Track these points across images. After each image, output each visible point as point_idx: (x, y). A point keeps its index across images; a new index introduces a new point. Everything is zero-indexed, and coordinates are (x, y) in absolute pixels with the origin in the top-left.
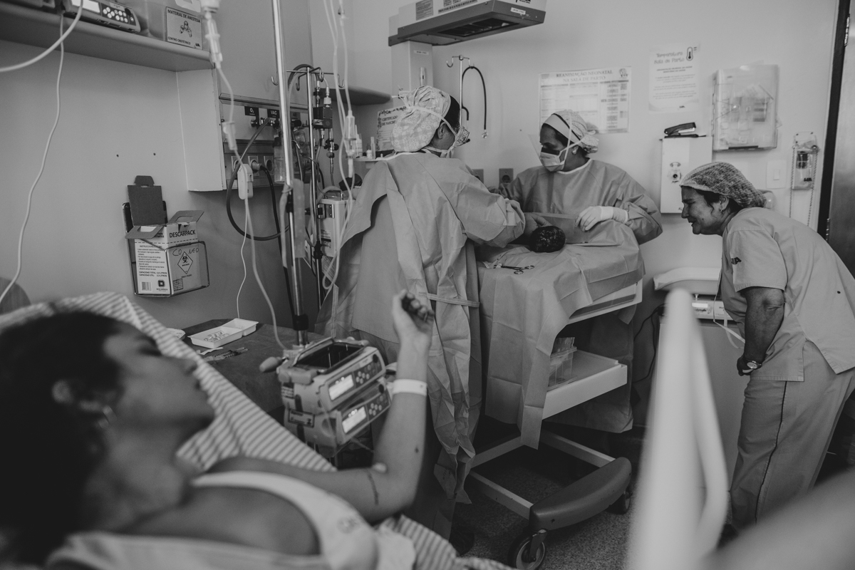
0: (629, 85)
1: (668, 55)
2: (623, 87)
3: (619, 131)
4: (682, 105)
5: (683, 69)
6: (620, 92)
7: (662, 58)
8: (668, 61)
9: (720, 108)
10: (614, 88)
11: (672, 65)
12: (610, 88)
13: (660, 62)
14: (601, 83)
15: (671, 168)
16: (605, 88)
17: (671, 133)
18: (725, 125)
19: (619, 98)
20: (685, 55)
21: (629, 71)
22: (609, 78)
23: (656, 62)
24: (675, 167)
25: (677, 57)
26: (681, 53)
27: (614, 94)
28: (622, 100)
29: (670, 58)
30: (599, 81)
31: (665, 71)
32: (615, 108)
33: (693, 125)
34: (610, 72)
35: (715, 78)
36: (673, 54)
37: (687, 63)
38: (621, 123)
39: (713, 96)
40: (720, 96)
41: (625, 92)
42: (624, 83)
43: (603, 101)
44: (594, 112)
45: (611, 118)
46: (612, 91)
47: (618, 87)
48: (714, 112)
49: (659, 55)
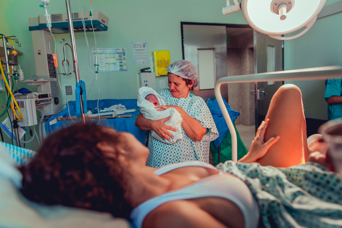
0: (126, 54)
1: (137, 45)
2: (124, 55)
3: (125, 70)
4: (144, 62)
5: (142, 50)
6: (123, 57)
7: (136, 46)
8: (137, 47)
9: (156, 63)
10: (121, 55)
11: (139, 48)
12: (119, 55)
13: (135, 47)
14: (116, 53)
15: (144, 82)
16: (117, 55)
17: (143, 71)
18: (158, 68)
19: (123, 59)
20: (142, 46)
21: (125, 49)
22: (118, 51)
23: (134, 47)
24: (146, 82)
25: (140, 46)
26: (141, 45)
27: (121, 57)
28: (124, 59)
29: (138, 46)
31: (137, 50)
32: (122, 62)
33: (149, 68)
34: (119, 49)
35: (153, 53)
36: (139, 45)
37: (143, 48)
38: (125, 67)
39: (153, 59)
40: (155, 59)
41: (125, 57)
42: (124, 54)
43: (117, 59)
44: (115, 64)
45: (121, 66)
46: (120, 56)
47: (122, 55)
48: (154, 64)
49: (135, 45)
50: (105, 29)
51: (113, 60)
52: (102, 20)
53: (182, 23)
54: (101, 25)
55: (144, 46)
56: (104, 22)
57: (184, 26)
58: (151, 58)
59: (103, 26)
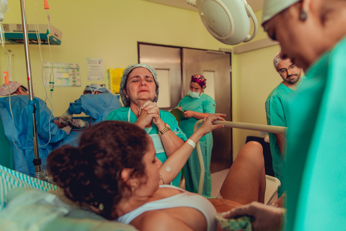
0: (80, 70)
2: (78, 71)
4: (99, 78)
5: (98, 67)
8: (92, 63)
9: (111, 81)
11: (94, 65)
12: (73, 70)
13: (90, 63)
14: (70, 68)
16: (71, 70)
19: (76, 74)
20: (98, 62)
21: (79, 65)
22: (72, 67)
26: (96, 61)
28: (78, 75)
30: (68, 67)
31: (92, 66)
32: (75, 78)
34: (72, 65)
36: (94, 61)
37: (98, 65)
38: (78, 83)
39: (109, 76)
40: (111, 77)
41: (79, 72)
42: (78, 69)
43: (71, 75)
44: (67, 79)
45: (74, 81)
46: (74, 72)
47: (76, 71)
48: (109, 81)
49: (90, 61)
50: (58, 43)
51: (65, 75)
52: (55, 34)
53: (139, 43)
54: (54, 39)
55: (100, 63)
56: (57, 36)
57: (141, 46)
58: (107, 75)
59: (56, 40)
